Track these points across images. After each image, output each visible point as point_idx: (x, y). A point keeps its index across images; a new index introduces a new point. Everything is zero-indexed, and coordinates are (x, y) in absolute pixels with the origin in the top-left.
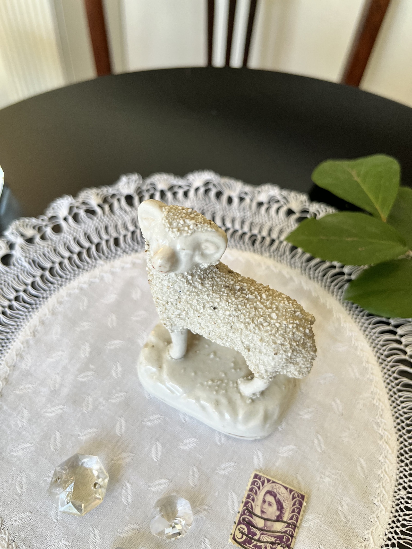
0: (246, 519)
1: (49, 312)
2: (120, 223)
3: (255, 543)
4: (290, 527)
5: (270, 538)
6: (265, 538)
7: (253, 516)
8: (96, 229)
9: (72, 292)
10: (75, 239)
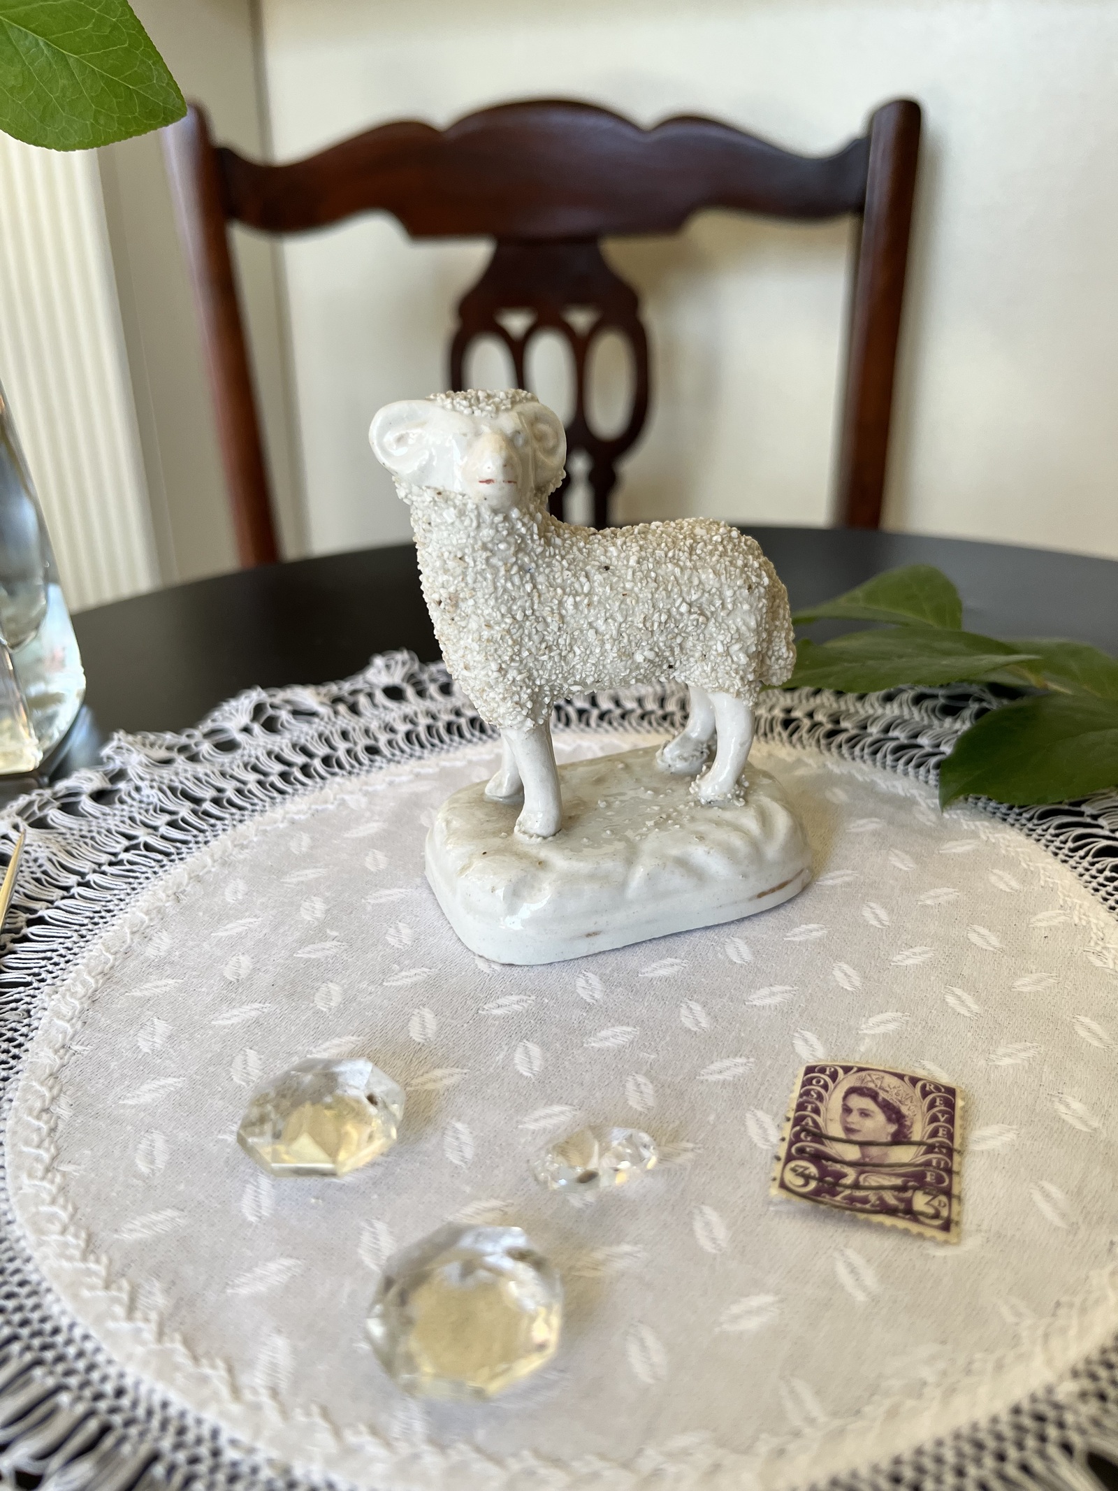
0: (808, 1149)
1: (214, 861)
2: (374, 726)
3: (848, 1192)
4: (936, 1153)
5: (887, 1177)
6: (874, 1180)
7: (827, 1142)
8: (320, 736)
9: (268, 828)
10: (269, 754)
